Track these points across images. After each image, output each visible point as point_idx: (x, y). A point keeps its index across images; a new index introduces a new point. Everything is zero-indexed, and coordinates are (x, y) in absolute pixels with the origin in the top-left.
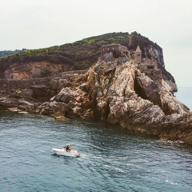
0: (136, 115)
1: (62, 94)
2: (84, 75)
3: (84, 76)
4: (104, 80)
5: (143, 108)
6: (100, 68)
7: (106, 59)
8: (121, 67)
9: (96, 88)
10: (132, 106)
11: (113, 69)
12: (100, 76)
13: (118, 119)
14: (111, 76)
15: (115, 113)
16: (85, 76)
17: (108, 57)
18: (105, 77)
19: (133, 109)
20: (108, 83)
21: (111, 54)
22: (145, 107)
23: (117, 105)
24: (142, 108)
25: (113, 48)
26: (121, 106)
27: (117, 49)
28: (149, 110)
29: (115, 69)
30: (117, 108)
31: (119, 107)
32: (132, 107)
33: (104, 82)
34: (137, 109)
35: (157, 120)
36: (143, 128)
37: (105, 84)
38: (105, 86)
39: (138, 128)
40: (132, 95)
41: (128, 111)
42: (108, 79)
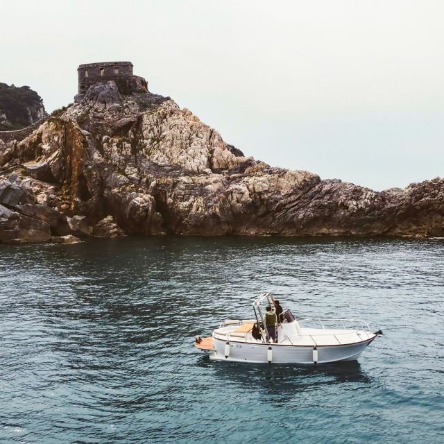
0: (286, 205)
1: (4, 187)
2: (21, 143)
3: (23, 146)
4: (118, 146)
5: (301, 189)
6: (94, 117)
7: (103, 96)
8: (159, 113)
9: (99, 167)
10: (267, 189)
11: (136, 119)
12: (98, 137)
13: (228, 223)
14: (132, 136)
15: (217, 210)
16: (27, 145)
17: (108, 92)
18: (116, 140)
19: (269, 195)
20: (129, 153)
21: (112, 84)
22: (308, 185)
23: (217, 192)
24: (298, 188)
25: (116, 72)
26: (227, 194)
27: (127, 73)
28: (322, 189)
29: (140, 119)
30: (219, 198)
31: (222, 195)
32: (267, 192)
33: (118, 152)
34: (284, 192)
35: (366, 203)
36: (333, 227)
37: (123, 155)
38: (125, 160)
39: (320, 228)
40: (250, 165)
41: (252, 202)
42: (128, 142)
